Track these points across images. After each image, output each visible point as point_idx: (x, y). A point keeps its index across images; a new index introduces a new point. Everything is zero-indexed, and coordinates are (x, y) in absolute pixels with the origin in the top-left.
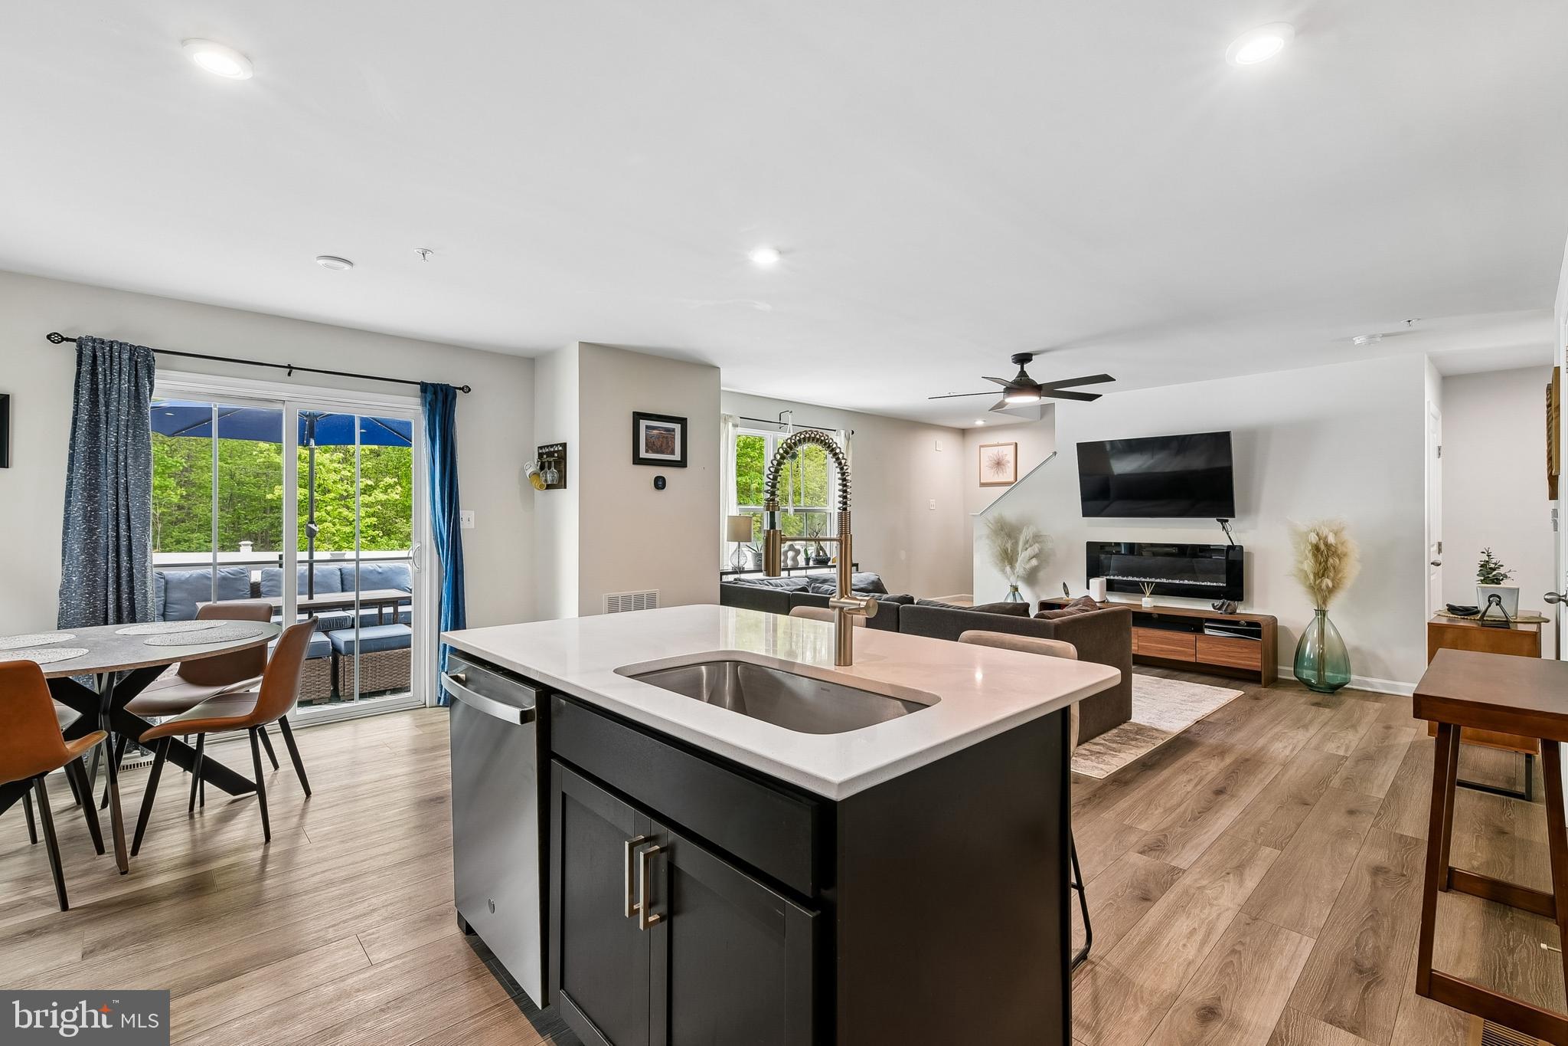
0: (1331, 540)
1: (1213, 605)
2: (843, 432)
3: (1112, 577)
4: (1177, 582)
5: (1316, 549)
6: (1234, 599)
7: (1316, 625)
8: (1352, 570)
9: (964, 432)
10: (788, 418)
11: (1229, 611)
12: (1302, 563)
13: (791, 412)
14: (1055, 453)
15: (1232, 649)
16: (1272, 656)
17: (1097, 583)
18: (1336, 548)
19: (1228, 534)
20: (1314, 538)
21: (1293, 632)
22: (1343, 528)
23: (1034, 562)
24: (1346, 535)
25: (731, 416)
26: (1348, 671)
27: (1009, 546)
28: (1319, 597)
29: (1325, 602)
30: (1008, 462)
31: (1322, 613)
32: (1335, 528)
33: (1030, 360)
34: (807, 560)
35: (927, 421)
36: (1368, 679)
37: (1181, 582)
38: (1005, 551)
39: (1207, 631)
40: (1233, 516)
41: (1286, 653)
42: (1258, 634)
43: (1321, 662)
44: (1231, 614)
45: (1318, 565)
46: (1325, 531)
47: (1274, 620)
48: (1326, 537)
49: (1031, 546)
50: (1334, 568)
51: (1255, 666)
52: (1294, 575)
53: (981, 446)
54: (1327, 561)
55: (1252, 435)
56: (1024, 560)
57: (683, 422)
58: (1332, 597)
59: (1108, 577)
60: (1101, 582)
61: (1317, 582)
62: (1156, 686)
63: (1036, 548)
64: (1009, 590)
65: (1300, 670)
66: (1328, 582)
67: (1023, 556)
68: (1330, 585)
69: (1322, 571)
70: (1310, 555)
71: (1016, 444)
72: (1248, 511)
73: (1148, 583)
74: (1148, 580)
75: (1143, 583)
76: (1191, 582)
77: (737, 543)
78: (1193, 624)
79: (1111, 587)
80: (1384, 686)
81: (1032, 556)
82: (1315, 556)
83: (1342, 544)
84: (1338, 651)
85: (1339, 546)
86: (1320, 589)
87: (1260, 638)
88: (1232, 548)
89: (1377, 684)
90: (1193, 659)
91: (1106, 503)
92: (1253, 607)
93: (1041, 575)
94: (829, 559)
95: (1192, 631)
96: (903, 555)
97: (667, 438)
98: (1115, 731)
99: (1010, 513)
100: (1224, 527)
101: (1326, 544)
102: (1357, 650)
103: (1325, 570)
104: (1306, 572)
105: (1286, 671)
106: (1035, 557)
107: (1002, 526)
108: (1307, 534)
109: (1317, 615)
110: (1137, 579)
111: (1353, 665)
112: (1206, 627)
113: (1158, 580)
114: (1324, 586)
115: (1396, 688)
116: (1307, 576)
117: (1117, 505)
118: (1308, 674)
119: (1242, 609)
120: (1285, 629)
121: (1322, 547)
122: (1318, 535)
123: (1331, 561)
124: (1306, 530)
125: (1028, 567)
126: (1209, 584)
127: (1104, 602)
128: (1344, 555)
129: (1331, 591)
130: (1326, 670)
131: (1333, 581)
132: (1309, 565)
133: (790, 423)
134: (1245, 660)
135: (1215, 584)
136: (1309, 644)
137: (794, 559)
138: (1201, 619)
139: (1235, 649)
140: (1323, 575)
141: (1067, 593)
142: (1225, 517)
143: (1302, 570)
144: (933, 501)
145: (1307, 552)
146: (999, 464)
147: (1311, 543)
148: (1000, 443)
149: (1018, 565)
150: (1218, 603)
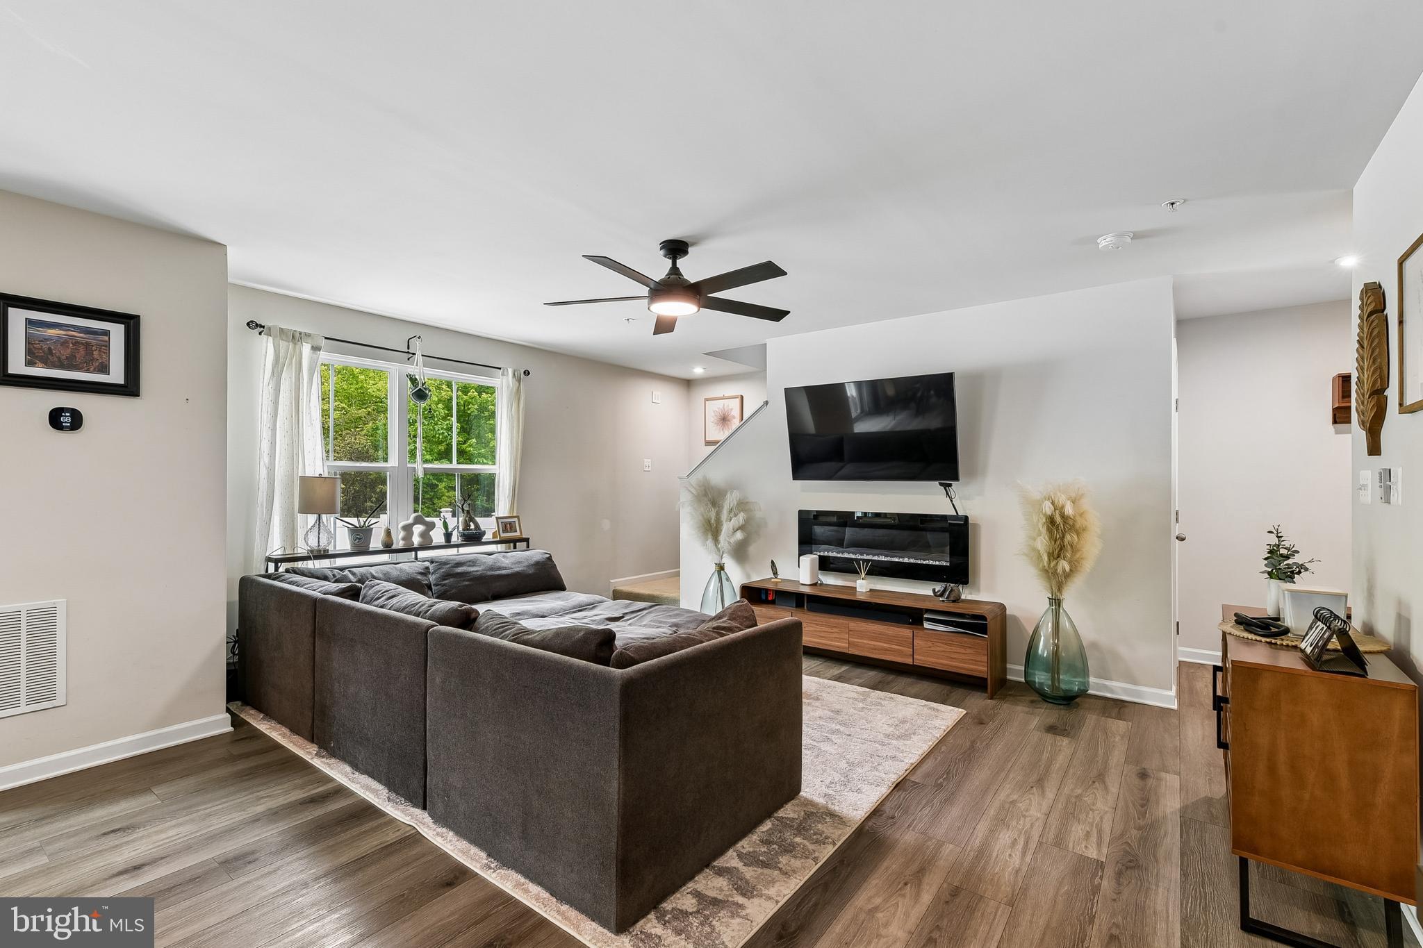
0: (1069, 510)
1: (934, 590)
2: (510, 371)
3: (826, 554)
4: (897, 560)
5: (1051, 521)
6: (956, 582)
7: (1049, 618)
8: (1091, 548)
9: (688, 384)
10: (417, 347)
11: (952, 599)
12: (1035, 539)
13: (419, 338)
14: (766, 403)
15: (954, 649)
16: (1000, 655)
17: (809, 561)
18: (1074, 521)
19: (951, 501)
20: (1048, 508)
21: (1025, 625)
22: (1083, 495)
23: (739, 536)
24: (1086, 504)
25: (308, 335)
26: (1085, 672)
27: (713, 515)
28: (1054, 582)
29: (1060, 589)
30: (734, 417)
31: (1056, 602)
32: (1073, 495)
33: (685, 252)
34: (448, 536)
35: (638, 367)
36: (1108, 683)
37: (901, 560)
38: (709, 522)
39: (926, 625)
40: (956, 478)
41: (1016, 650)
42: (983, 629)
43: (1054, 664)
44: (954, 601)
45: (1053, 542)
46: (1062, 499)
47: (1002, 607)
48: (1063, 507)
49: (736, 516)
50: (1071, 546)
51: (980, 671)
52: (1026, 555)
53: (706, 400)
54: (1064, 537)
55: (978, 379)
56: (729, 533)
57: (131, 323)
58: (1069, 583)
59: (822, 554)
60: (812, 560)
61: (1052, 565)
62: (861, 705)
63: (741, 518)
64: (713, 568)
65: (1032, 671)
66: (1064, 565)
67: (726, 527)
68: (1067, 569)
69: (1057, 552)
70: (1044, 530)
71: (742, 397)
72: (973, 473)
73: (864, 561)
74: (865, 557)
75: (858, 561)
76: (912, 561)
77: (316, 516)
78: (911, 616)
79: (825, 565)
80: (1125, 691)
81: (737, 526)
82: (1050, 531)
83: (1081, 515)
84: (1074, 648)
85: (1078, 518)
86: (1055, 573)
87: (986, 634)
88: (957, 517)
89: (1117, 689)
90: (909, 661)
91: (841, 464)
92: (979, 590)
93: (752, 549)
94: (484, 533)
95: (910, 624)
96: (606, 524)
97: (87, 345)
98: (767, 826)
99: (717, 475)
100: (947, 494)
101: (1063, 516)
102: (1094, 645)
103: (1061, 549)
104: (1039, 551)
105: (1016, 671)
106: (741, 528)
107: (705, 490)
108: (1040, 503)
109: (1051, 604)
110: (853, 557)
111: (1092, 664)
112: (929, 620)
113: (876, 558)
114: (1060, 570)
115: (1139, 694)
116: (1040, 557)
117: (849, 468)
118: (1041, 677)
119: (967, 594)
120: (1015, 618)
121: (1058, 519)
122: (1053, 503)
123: (1068, 538)
124: (1039, 498)
125: (732, 540)
126: (931, 562)
127: (815, 585)
128: (1084, 530)
129: (1067, 576)
130: (1061, 672)
131: (1070, 562)
132: (1042, 543)
133: (419, 353)
134: (970, 664)
135: (937, 563)
136: (1042, 638)
137: (425, 535)
138: (921, 609)
139: (958, 650)
140: (1059, 556)
141: (775, 573)
142: (948, 480)
143: (1034, 550)
144: (647, 462)
145: (1040, 526)
146: (724, 419)
147: (1045, 515)
148: (726, 395)
149: (722, 538)
150: (939, 587)
